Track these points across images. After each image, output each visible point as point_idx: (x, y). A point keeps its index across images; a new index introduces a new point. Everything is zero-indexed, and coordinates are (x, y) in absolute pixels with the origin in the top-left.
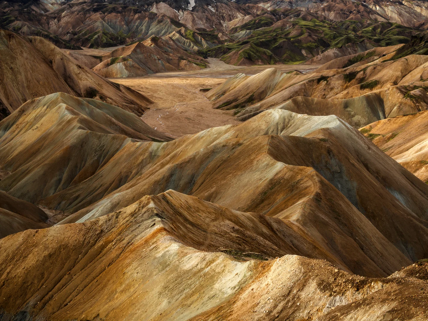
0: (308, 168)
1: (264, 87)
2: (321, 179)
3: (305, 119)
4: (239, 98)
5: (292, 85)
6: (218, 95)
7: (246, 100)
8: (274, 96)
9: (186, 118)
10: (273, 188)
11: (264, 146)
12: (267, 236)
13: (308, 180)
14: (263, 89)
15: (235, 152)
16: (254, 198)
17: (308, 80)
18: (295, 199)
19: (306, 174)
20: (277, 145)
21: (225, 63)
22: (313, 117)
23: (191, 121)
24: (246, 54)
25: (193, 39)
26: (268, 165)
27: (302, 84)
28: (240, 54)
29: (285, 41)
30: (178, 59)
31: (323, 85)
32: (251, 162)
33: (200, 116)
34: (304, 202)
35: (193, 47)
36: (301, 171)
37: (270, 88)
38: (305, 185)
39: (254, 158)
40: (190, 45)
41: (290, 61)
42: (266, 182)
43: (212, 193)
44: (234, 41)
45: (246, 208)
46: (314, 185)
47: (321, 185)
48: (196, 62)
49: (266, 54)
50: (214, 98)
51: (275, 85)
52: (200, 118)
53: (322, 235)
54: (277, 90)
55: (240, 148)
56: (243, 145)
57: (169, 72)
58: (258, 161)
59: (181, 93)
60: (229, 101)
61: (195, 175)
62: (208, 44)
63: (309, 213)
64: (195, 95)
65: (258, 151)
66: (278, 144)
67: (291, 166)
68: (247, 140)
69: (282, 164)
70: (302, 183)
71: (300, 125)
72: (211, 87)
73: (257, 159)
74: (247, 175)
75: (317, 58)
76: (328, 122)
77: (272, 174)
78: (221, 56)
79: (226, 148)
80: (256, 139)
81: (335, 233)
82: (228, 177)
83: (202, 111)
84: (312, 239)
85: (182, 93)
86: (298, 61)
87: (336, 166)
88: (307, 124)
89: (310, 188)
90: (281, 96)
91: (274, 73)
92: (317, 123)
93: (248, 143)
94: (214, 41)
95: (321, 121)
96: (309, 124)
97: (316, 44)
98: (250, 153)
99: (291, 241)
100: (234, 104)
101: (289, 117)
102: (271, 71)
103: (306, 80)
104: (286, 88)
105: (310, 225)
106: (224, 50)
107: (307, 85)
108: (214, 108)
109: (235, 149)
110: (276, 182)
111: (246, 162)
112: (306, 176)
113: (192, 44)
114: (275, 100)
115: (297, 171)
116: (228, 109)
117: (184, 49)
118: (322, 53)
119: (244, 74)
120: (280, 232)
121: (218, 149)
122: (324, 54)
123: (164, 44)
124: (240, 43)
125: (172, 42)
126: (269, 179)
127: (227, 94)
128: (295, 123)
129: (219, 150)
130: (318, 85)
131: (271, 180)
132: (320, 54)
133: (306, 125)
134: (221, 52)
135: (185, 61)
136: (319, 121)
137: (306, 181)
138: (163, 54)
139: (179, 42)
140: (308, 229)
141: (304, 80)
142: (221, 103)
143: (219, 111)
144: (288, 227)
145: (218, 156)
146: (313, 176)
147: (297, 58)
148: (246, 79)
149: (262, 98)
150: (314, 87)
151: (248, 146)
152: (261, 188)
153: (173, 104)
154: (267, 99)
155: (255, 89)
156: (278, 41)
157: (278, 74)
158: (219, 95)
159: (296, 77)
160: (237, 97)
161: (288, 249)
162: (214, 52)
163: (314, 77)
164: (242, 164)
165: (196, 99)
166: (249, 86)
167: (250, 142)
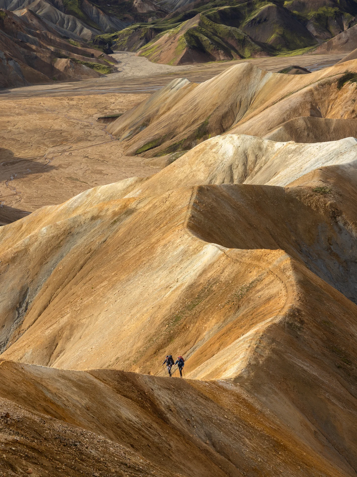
0: (274, 252)
1: (228, 104)
2: (305, 275)
3: (289, 152)
4: (178, 130)
5: (286, 96)
6: (134, 128)
7: (192, 133)
8: (250, 121)
9: (67, 178)
10: (195, 306)
11: (180, 211)
12: (133, 428)
13: (272, 281)
14: (226, 109)
15: (117, 231)
16: (153, 331)
17: (319, 82)
18: (241, 328)
19: (270, 267)
20: (212, 208)
21: (150, 60)
22: (308, 145)
23: (78, 183)
24: (192, 39)
25: (81, 13)
26: (185, 253)
27: (307, 93)
28: (179, 40)
29: (272, 7)
30: (50, 57)
31: (350, 92)
32: (152, 248)
33: (98, 173)
34: (257, 333)
35: (81, 30)
36: (259, 260)
37: (240, 105)
38: (267, 292)
39: (158, 241)
40: (74, 27)
41: (285, 49)
42: (179, 292)
43: (62, 329)
44: (166, 13)
45: (132, 359)
46: (287, 292)
47: (303, 291)
48: (89, 62)
49: (233, 37)
50: (126, 134)
51: (251, 100)
52: (98, 176)
53: (303, 411)
54: (256, 108)
55: (129, 219)
56: (135, 214)
57: (33, 85)
58: (165, 245)
59: (56, 127)
60: (157, 137)
61: (29, 290)
62: (112, 22)
63: (269, 359)
64: (88, 130)
65: (166, 224)
66: (215, 204)
67: (237, 251)
68: (146, 202)
69: (216, 249)
70: (259, 287)
71: (280, 165)
72: (121, 112)
73: (163, 242)
74: (139, 280)
75: (340, 39)
76: (339, 154)
77: (193, 274)
78: (141, 46)
79: (99, 221)
80: (164, 196)
81: (334, 404)
82: (98, 287)
83: (103, 161)
84: (275, 424)
85: (59, 128)
86: (301, 48)
87: (352, 246)
88: (294, 161)
89: (277, 298)
90: (263, 121)
91: (249, 72)
92: (316, 158)
93: (147, 208)
94: (126, 16)
95: (324, 153)
96: (299, 161)
97: (337, 9)
98: (152, 229)
99: (209, 436)
100: (168, 143)
101: (256, 151)
102: (242, 70)
103: (313, 83)
104: (274, 103)
105: (270, 388)
106: (145, 34)
107: (316, 93)
108: (127, 155)
109: (118, 223)
110: (203, 291)
111: (139, 250)
112: (270, 272)
113: (79, 25)
114: (252, 130)
115: (249, 261)
116: (156, 155)
117: (63, 35)
118: (349, 27)
119: (186, 80)
120: (178, 413)
121: (80, 225)
122: (354, 29)
123: (17, 26)
124: (178, 18)
125: (35, 22)
126: (186, 285)
127: (153, 124)
128: (269, 163)
129: (84, 228)
130: (340, 93)
131: (191, 286)
132: (345, 28)
133: (292, 166)
134: (141, 39)
135: (64, 60)
136: (321, 154)
137: (269, 284)
138: (17, 46)
139: (52, 21)
140: (264, 399)
141: (311, 84)
142: (142, 143)
143: (138, 159)
144: (201, 400)
145: (81, 242)
146: (283, 271)
147: (298, 42)
148: (190, 91)
149: (225, 127)
150: (332, 97)
151: (146, 213)
152: (168, 307)
153: (42, 152)
154: (235, 128)
155: (210, 110)
156: (256, 9)
157: (256, 75)
158: (136, 126)
159: (292, 79)
160: (174, 129)
161: (195, 457)
162: (126, 38)
163: (331, 76)
164: (131, 255)
165: (89, 138)
166: (198, 104)
167: (151, 205)
